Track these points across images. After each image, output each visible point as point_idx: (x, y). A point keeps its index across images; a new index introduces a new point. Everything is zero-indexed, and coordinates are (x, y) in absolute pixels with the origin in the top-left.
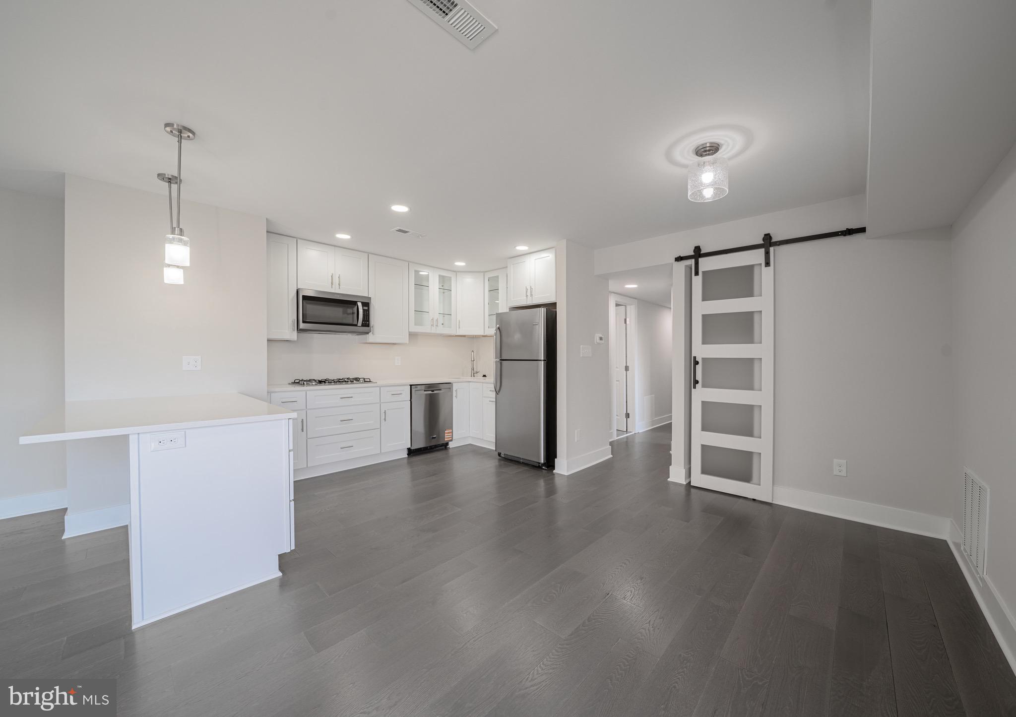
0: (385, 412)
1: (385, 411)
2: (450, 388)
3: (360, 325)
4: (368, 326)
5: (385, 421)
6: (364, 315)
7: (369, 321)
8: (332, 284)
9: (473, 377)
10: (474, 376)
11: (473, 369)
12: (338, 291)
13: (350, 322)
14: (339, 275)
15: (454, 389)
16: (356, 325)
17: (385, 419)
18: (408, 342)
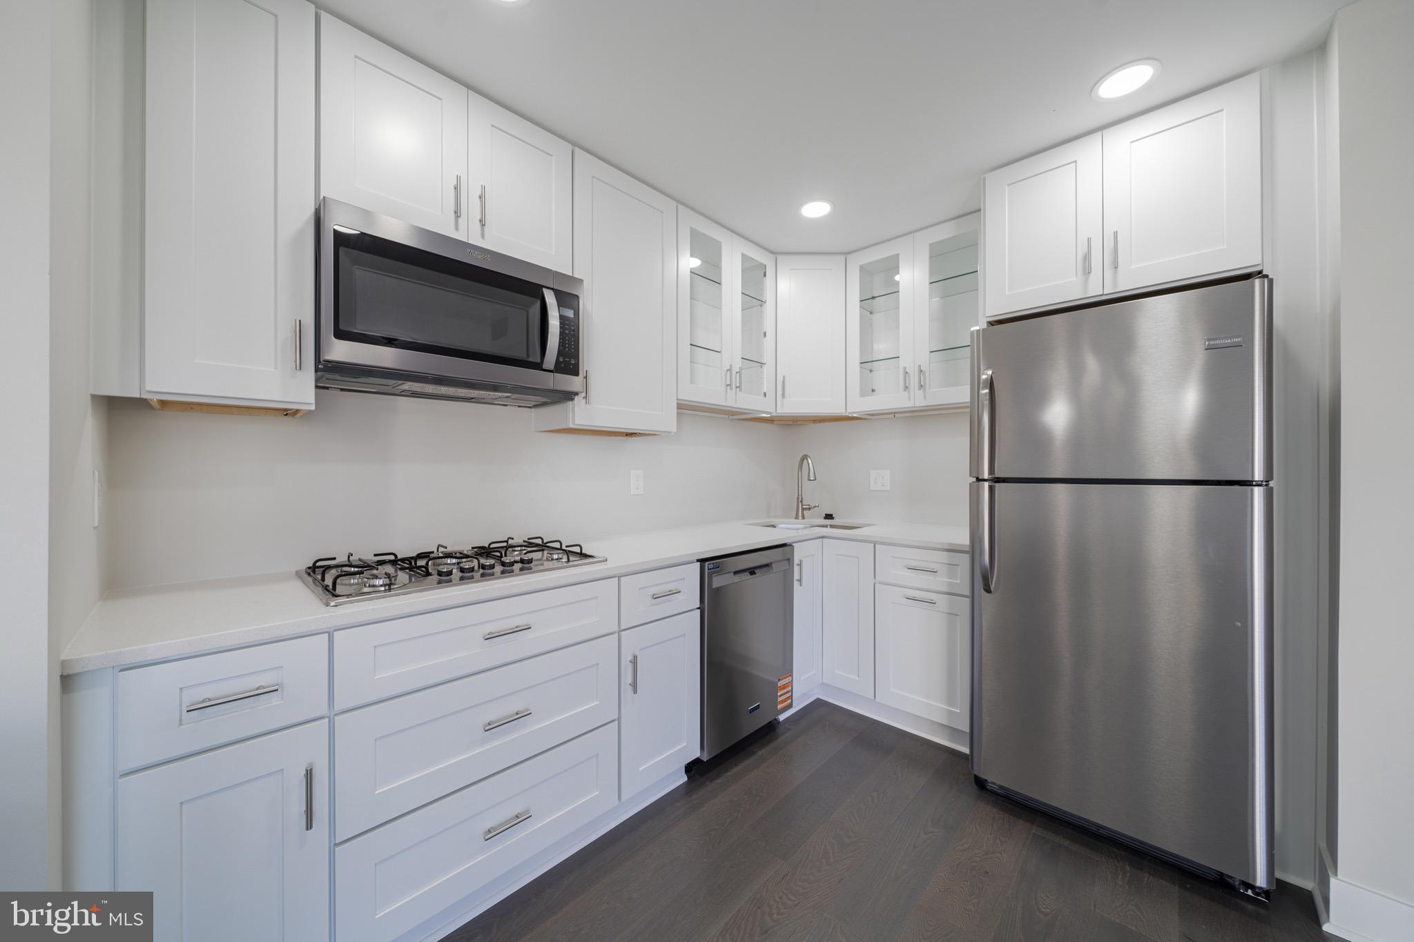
0: (634, 661)
1: (635, 657)
2: (789, 559)
3: (552, 367)
4: (575, 371)
5: (635, 692)
6: (562, 334)
7: (576, 356)
8: (457, 214)
9: (800, 520)
10: (803, 518)
11: (800, 500)
12: (475, 240)
13: (520, 354)
14: (483, 188)
15: (796, 561)
16: (538, 366)
17: (634, 685)
18: (674, 429)
